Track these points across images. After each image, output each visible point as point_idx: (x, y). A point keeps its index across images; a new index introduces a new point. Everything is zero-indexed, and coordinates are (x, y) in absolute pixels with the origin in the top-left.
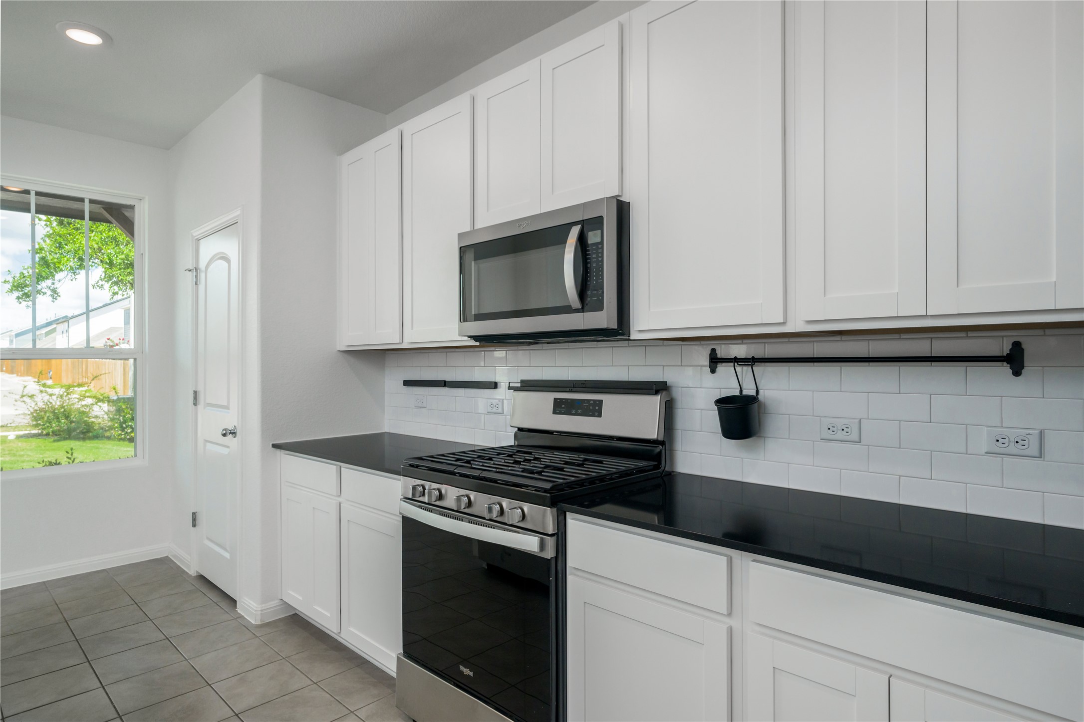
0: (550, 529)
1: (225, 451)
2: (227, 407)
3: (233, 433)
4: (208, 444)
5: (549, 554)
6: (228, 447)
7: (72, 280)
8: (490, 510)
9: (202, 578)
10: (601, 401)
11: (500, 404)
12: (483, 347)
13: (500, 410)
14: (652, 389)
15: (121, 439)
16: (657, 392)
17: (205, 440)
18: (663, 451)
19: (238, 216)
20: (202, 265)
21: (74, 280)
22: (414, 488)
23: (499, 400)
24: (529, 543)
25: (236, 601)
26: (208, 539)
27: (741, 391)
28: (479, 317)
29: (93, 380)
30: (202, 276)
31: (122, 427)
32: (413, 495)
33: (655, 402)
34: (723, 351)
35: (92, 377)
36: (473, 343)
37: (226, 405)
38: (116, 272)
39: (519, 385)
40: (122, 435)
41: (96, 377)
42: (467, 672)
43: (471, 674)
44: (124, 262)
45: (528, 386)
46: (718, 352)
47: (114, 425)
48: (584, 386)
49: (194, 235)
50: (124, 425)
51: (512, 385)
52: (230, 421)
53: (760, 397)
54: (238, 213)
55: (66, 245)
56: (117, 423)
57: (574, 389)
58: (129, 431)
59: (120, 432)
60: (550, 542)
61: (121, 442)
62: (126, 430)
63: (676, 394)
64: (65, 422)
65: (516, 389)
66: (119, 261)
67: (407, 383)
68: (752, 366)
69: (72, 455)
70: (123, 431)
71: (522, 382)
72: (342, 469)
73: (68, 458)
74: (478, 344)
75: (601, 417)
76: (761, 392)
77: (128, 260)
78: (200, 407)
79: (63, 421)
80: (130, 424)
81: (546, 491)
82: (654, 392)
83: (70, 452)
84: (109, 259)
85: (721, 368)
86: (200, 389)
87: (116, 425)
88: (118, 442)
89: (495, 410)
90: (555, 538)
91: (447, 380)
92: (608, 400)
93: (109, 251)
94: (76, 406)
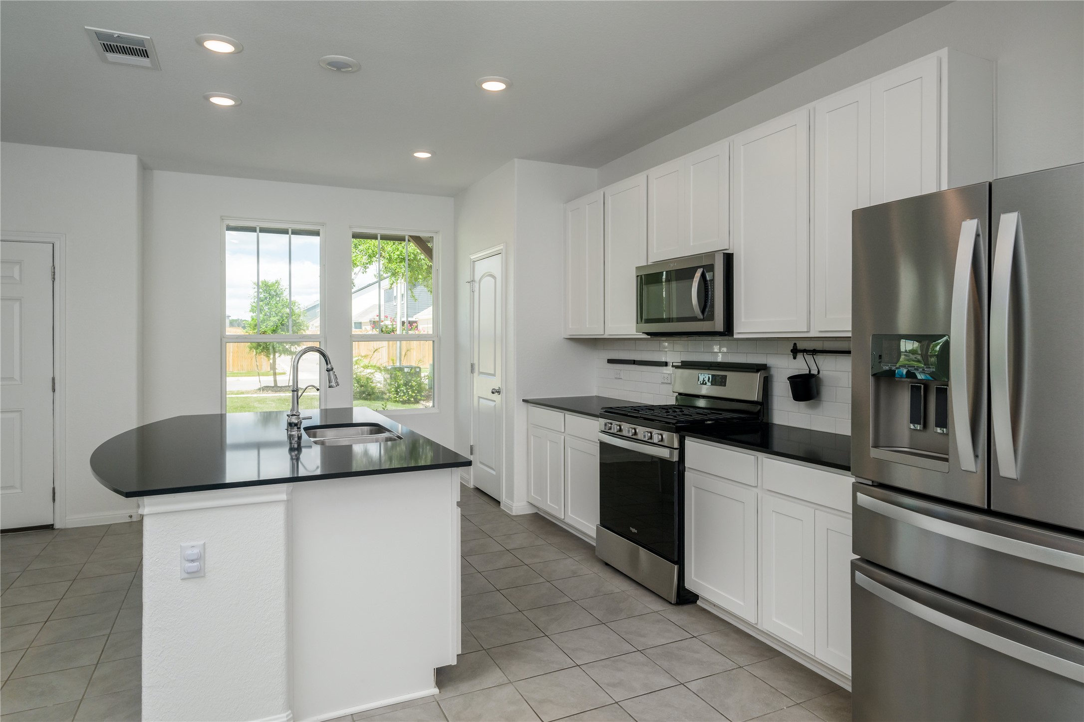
0: (676, 445)
1: (492, 404)
2: (494, 375)
3: (499, 392)
4: (481, 400)
5: (676, 458)
6: (495, 401)
7: (363, 273)
8: (645, 436)
9: (477, 489)
10: (726, 376)
11: (669, 377)
12: (652, 339)
13: (669, 382)
14: (755, 369)
15: (396, 401)
16: (757, 371)
17: (479, 397)
18: (762, 410)
19: (502, 249)
20: (477, 278)
21: (365, 273)
22: (606, 425)
23: (669, 374)
24: (664, 453)
25: (500, 502)
26: (481, 463)
27: (810, 371)
28: (648, 321)
29: (374, 352)
30: (477, 285)
31: (396, 391)
32: (605, 429)
33: (757, 378)
34: (800, 346)
35: (374, 350)
36: (645, 336)
37: (493, 373)
38: (393, 266)
39: (680, 364)
40: (397, 398)
41: (377, 350)
42: (634, 530)
43: (636, 531)
44: (399, 257)
45: (685, 365)
46: (798, 345)
47: (391, 389)
48: (719, 366)
49: (472, 258)
50: (398, 390)
51: (674, 364)
52: (496, 383)
53: (821, 375)
54: (502, 247)
55: (359, 245)
56: (393, 388)
57: (711, 368)
58: (402, 394)
59: (396, 395)
60: (676, 452)
61: (396, 404)
62: (400, 394)
63: (774, 372)
64: (357, 386)
65: (677, 367)
66: (396, 256)
67: (610, 361)
68: (813, 355)
69: (386, 407)
70: (397, 394)
71: (682, 362)
72: (566, 415)
73: (383, 408)
74: (649, 337)
75: (725, 386)
76: (821, 372)
77: (402, 256)
78: (476, 374)
79: (356, 385)
80: (402, 389)
81: (674, 424)
82: (755, 370)
83: (384, 405)
84: (390, 256)
85: (800, 356)
86: (476, 362)
87: (393, 389)
88: (394, 404)
89: (666, 381)
90: (677, 451)
91: (635, 359)
92: (731, 376)
93: (389, 249)
94: (363, 374)
